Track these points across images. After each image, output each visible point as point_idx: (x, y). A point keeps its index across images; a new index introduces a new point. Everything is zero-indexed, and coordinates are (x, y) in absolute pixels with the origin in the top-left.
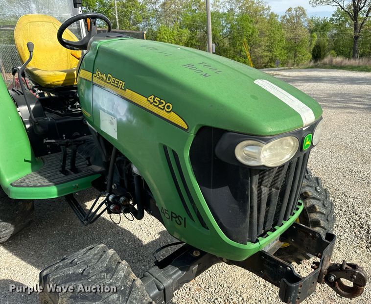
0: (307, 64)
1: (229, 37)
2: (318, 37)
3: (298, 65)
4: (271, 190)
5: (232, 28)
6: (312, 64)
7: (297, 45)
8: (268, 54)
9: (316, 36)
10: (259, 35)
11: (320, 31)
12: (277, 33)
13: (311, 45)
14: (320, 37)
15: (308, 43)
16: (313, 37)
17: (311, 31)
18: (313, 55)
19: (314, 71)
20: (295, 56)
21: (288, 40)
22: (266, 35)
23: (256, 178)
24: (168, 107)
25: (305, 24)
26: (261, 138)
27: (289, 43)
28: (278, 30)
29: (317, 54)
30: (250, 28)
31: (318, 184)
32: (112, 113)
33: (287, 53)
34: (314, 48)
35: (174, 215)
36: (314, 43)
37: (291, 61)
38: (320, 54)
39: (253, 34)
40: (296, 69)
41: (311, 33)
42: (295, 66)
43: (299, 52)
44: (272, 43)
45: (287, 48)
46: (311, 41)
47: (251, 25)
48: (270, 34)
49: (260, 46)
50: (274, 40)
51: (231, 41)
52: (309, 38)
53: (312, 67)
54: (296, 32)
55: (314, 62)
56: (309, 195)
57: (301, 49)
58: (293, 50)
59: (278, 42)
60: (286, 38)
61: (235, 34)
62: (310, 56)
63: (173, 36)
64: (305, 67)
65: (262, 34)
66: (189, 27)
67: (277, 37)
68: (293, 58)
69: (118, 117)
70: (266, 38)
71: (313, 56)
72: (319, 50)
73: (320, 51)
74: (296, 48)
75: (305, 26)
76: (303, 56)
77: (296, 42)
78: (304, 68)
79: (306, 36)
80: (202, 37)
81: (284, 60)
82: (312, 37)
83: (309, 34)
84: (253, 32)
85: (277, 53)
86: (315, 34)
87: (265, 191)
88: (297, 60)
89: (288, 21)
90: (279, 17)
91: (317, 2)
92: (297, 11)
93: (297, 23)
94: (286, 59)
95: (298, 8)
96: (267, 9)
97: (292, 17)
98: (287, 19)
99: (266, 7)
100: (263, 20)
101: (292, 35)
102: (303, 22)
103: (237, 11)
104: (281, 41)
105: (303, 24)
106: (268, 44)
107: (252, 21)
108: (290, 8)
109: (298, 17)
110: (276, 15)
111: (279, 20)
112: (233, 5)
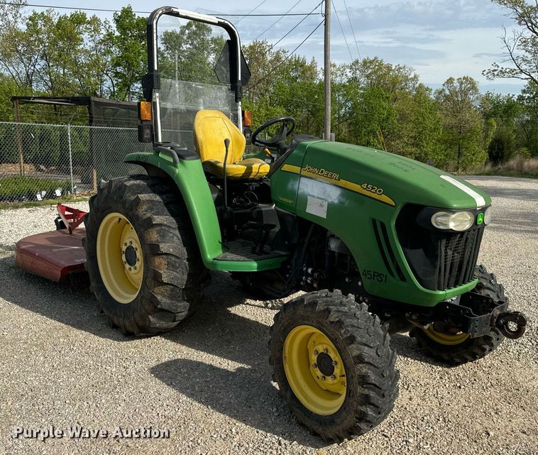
0: (481, 169)
1: (349, 121)
2: (498, 125)
3: (464, 169)
4: (453, 254)
5: (354, 107)
6: (488, 168)
7: (463, 138)
8: (413, 150)
9: (494, 124)
10: (398, 120)
11: (501, 117)
12: (428, 117)
13: (486, 136)
14: (501, 126)
15: (482, 135)
16: (490, 125)
17: (487, 116)
18: (490, 154)
19: (493, 179)
20: (460, 154)
21: (448, 128)
22: (411, 121)
23: (444, 242)
24: (380, 191)
25: (477, 104)
26: (450, 210)
27: (449, 133)
28: (430, 113)
29: (497, 153)
30: (384, 109)
31: (493, 278)
32: (324, 197)
33: (446, 150)
34: (492, 143)
35: (376, 274)
36: (491, 134)
37: (452, 163)
38: (502, 154)
39: (388, 118)
40: (463, 175)
41: (487, 119)
42: (460, 170)
43: (467, 148)
44: (420, 133)
45: (446, 142)
46: (486, 131)
47: (385, 104)
48: (418, 119)
49: (400, 137)
50: (424, 128)
51: (352, 128)
52: (483, 126)
53: (488, 174)
54: (460, 117)
55: (492, 166)
56: (483, 285)
57: (468, 143)
58: (455, 144)
59: (431, 132)
60: (444, 125)
61: (360, 117)
62: (484, 155)
63: (259, 117)
64: (477, 172)
65: (403, 117)
66: (285, 104)
67: (429, 124)
68: (456, 157)
69: (330, 201)
70: (411, 125)
71: (490, 156)
72: (501, 147)
73: (503, 149)
74: (461, 141)
75: (475, 107)
76: (473, 155)
77: (460, 133)
78: (475, 175)
79: (479, 124)
80: (306, 121)
81: (440, 160)
82: (488, 124)
83: (483, 120)
84: (389, 115)
85: (429, 149)
86: (492, 121)
87: (450, 253)
88: (463, 161)
89: (447, 98)
90: (433, 92)
91: (496, 73)
92: (462, 83)
93: (463, 101)
94: (444, 160)
95: (464, 78)
96: (412, 79)
97: (454, 93)
98: (445, 96)
99: (411, 77)
100: (405, 96)
101: (454, 121)
102: (473, 101)
103: (363, 81)
104: (435, 129)
105: (473, 103)
106: (413, 134)
107: (387, 98)
108: (451, 79)
109: (465, 93)
110: (427, 89)
111: (432, 97)
112: (358, 71)
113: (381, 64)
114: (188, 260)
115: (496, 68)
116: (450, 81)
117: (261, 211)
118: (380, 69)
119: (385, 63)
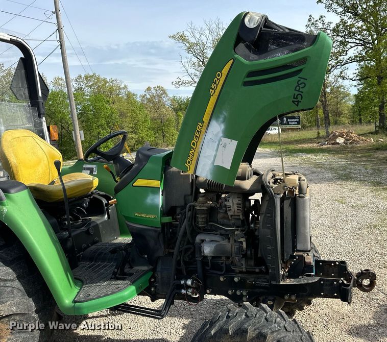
1: (81, 119)
2: (184, 116)
5: (84, 109)
7: (164, 125)
8: (133, 136)
9: (182, 115)
10: (119, 117)
12: (139, 113)
13: (178, 124)
15: (175, 122)
16: (180, 116)
17: (176, 111)
20: (164, 136)
21: (153, 119)
22: (128, 116)
25: (168, 103)
27: (154, 123)
28: (140, 110)
30: (107, 109)
33: (155, 134)
36: (181, 122)
37: (160, 142)
39: (111, 115)
41: (177, 113)
43: (168, 132)
44: (135, 124)
45: (154, 129)
46: (177, 120)
47: (107, 106)
48: (132, 115)
49: (122, 128)
50: (138, 121)
51: (85, 124)
52: (175, 117)
54: (160, 112)
57: (168, 128)
58: (160, 130)
59: (143, 123)
60: (150, 118)
61: (90, 116)
65: (122, 115)
67: (141, 118)
68: (162, 138)
70: (129, 119)
74: (163, 128)
75: (168, 105)
76: (173, 136)
77: (162, 122)
79: (172, 116)
82: (178, 116)
83: (174, 113)
84: (112, 113)
85: (144, 134)
86: (180, 113)
89: (149, 100)
90: (138, 96)
91: (180, 83)
92: (156, 90)
93: (159, 102)
94: (155, 141)
95: (158, 87)
96: (124, 88)
97: (153, 97)
98: (147, 99)
99: (122, 87)
100: (120, 100)
101: (156, 115)
102: (165, 102)
103: (87, 90)
104: (145, 121)
105: (166, 103)
106: (131, 125)
107: (108, 101)
108: (149, 87)
109: (159, 96)
110: (134, 95)
111: (139, 100)
112: (82, 83)
113: (98, 79)
114: (36, 312)
115: (180, 80)
116: (149, 89)
117: (97, 225)
118: (98, 81)
119: (102, 77)
